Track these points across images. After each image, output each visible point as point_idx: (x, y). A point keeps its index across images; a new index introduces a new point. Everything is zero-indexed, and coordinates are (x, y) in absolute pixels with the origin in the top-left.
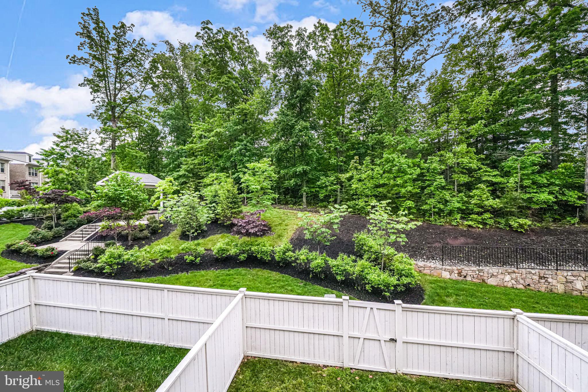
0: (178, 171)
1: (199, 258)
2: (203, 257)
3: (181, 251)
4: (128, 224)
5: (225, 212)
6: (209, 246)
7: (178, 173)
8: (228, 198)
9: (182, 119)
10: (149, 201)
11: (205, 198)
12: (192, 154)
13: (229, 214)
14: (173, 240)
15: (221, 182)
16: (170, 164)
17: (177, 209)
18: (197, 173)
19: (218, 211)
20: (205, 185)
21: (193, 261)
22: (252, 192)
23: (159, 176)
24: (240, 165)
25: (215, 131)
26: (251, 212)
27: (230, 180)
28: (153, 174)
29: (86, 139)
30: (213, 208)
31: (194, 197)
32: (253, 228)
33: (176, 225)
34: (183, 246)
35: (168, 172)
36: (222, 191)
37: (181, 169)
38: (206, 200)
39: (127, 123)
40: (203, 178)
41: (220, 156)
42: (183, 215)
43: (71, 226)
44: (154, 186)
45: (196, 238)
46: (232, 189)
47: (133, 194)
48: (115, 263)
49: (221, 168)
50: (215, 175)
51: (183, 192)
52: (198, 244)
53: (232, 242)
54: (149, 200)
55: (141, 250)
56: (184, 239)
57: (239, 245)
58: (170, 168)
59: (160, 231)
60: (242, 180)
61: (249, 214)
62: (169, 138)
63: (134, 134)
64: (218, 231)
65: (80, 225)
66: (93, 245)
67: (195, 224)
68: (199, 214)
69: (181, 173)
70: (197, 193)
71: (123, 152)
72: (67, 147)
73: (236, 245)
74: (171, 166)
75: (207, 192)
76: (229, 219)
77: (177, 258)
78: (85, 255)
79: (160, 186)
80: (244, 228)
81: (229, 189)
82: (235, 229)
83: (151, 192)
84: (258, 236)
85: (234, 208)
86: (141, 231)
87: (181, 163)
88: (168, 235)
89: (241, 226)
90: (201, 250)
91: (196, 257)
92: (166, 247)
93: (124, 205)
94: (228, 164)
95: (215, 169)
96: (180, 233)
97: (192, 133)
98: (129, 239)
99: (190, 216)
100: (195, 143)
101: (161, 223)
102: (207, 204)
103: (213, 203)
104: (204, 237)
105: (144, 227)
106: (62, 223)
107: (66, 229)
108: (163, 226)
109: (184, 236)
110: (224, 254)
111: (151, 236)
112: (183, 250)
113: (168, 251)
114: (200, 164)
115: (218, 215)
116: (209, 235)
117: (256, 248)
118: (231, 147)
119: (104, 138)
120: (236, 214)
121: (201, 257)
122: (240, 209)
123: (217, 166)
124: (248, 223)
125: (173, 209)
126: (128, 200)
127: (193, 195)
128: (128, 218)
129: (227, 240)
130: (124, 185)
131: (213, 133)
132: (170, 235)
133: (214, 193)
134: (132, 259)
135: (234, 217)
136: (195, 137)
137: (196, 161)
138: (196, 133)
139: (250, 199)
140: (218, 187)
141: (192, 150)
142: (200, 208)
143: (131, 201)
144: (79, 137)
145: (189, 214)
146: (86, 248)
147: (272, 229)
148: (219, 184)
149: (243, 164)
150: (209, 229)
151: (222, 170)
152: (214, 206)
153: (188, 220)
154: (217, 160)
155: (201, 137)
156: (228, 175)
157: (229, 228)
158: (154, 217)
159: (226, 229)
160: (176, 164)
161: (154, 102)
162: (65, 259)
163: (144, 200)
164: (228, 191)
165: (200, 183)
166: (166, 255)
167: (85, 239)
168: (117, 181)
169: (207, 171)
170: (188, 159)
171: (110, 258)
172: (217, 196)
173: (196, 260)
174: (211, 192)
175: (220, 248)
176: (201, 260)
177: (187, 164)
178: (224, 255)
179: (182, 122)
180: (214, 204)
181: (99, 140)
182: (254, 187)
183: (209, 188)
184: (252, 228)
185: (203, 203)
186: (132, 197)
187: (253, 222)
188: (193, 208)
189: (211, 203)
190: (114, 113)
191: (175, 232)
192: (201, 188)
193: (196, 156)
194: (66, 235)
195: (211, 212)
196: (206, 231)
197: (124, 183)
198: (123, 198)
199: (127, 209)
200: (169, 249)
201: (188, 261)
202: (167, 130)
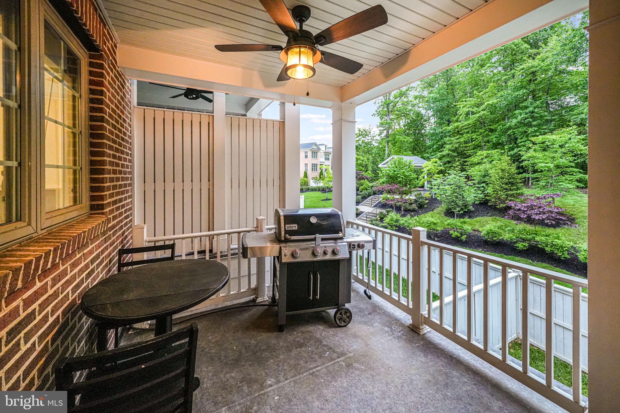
0: (441, 151)
1: (465, 236)
2: (469, 236)
3: (446, 227)
4: (401, 198)
5: (497, 194)
6: (477, 227)
7: (441, 153)
8: (502, 178)
9: (447, 99)
10: (418, 180)
11: (472, 178)
12: (458, 132)
13: (504, 196)
14: (438, 215)
15: (493, 160)
16: (434, 145)
17: (444, 187)
18: (462, 152)
19: (489, 191)
20: (472, 164)
21: (459, 237)
22: (542, 171)
23: (423, 157)
24: (521, 139)
25: (486, 104)
26: (538, 196)
27: (506, 158)
28: (417, 155)
29: (370, 133)
30: (482, 189)
31: (460, 177)
32: (540, 214)
33: (440, 202)
34: (449, 221)
35: (431, 153)
36: (493, 171)
37: (445, 149)
38: (473, 180)
39: (396, 115)
40: (470, 156)
41: (492, 131)
42: (449, 193)
43: (364, 196)
44: (421, 166)
45: (461, 216)
46: (507, 168)
47: (406, 174)
48: (394, 225)
49: (494, 144)
50: (485, 153)
51: (449, 172)
52: (465, 223)
53: (506, 227)
54: (417, 178)
55: (412, 218)
56: (448, 216)
57: (516, 231)
58: (433, 149)
59: (426, 206)
60: (523, 158)
61: (533, 198)
62: (432, 120)
63: (401, 122)
64: (488, 213)
65: (369, 195)
66: (379, 211)
67: (460, 203)
68: (465, 194)
69: (444, 153)
70: (464, 173)
71: (394, 139)
72: (359, 140)
73: (513, 231)
74: (435, 147)
75: (475, 172)
76: (504, 202)
77: (443, 231)
78: (375, 216)
79: (426, 167)
80: (523, 213)
81: (503, 168)
82: (511, 212)
83: (418, 171)
84: (547, 225)
85: (510, 190)
86: (411, 204)
87: (445, 143)
88: (433, 210)
89: (519, 210)
90: (468, 228)
91: (462, 234)
92: (433, 220)
93: (400, 182)
94: (504, 139)
95: (485, 145)
96: (444, 210)
97: (457, 110)
98: (402, 209)
99: (456, 194)
100: (460, 121)
101: (426, 199)
102: (474, 184)
103: (482, 183)
104: (470, 217)
105: (413, 201)
106: (360, 193)
107: (362, 198)
108: (428, 203)
109: (449, 213)
110: (495, 237)
111: (418, 209)
112: (448, 224)
113: (435, 224)
114: (466, 142)
115: (488, 196)
116: (476, 216)
117: (543, 238)
118: (509, 118)
119: (382, 130)
120: (514, 197)
121: (467, 235)
122: (519, 191)
123: (488, 142)
124: (532, 207)
125: (440, 187)
126: (402, 178)
127: (460, 175)
128: (402, 193)
129: (499, 224)
130: (400, 167)
131: (483, 107)
132: (435, 211)
133: (483, 173)
134: (406, 224)
135: (510, 200)
136: (461, 115)
137: (462, 140)
138: (463, 111)
139: (537, 180)
140: (488, 166)
141: (457, 128)
142: (466, 188)
143: (405, 179)
144: (366, 132)
145: (454, 192)
146: (374, 212)
147: (577, 221)
148: (491, 162)
149: (527, 136)
150: (477, 210)
151: (496, 145)
152: (483, 187)
153: (454, 199)
154: (488, 135)
155: (467, 114)
156: (503, 151)
157: (504, 211)
158: (421, 194)
159: (499, 213)
160: (439, 145)
161: (418, 90)
162: (364, 217)
163: (414, 179)
164: (503, 170)
165: (466, 162)
166: (433, 226)
167: (373, 206)
168: (395, 164)
169: (474, 149)
170: (452, 139)
171: (391, 221)
172: (487, 176)
173: (461, 236)
174: (480, 171)
175: (491, 230)
176: (467, 238)
177: (451, 143)
178: (495, 239)
179: (446, 102)
180: (483, 185)
181: (378, 132)
182: (543, 165)
183: (477, 167)
184: (536, 214)
185: (470, 183)
186: (405, 176)
187: (540, 207)
188: (459, 187)
189: (479, 183)
190: (388, 109)
191: (440, 208)
192: (467, 167)
193: (462, 134)
194: (362, 201)
195: (480, 192)
196: (473, 211)
197: (400, 165)
198: (399, 177)
199: (401, 185)
200: (435, 221)
201: (453, 236)
202: (431, 113)
